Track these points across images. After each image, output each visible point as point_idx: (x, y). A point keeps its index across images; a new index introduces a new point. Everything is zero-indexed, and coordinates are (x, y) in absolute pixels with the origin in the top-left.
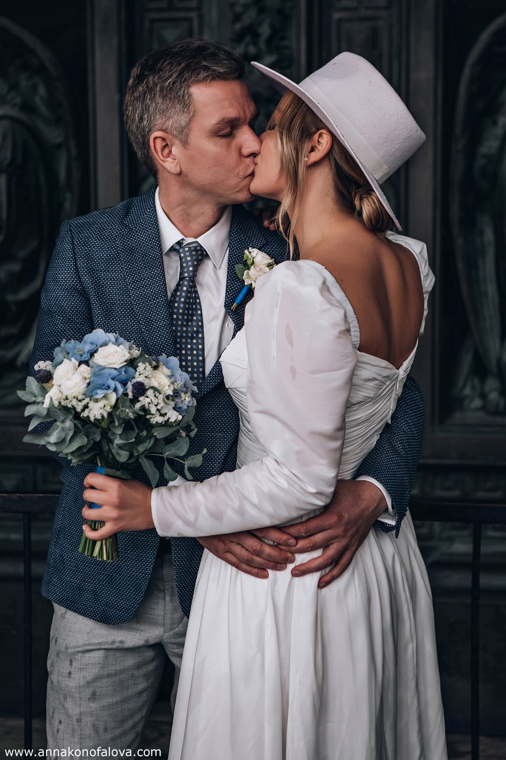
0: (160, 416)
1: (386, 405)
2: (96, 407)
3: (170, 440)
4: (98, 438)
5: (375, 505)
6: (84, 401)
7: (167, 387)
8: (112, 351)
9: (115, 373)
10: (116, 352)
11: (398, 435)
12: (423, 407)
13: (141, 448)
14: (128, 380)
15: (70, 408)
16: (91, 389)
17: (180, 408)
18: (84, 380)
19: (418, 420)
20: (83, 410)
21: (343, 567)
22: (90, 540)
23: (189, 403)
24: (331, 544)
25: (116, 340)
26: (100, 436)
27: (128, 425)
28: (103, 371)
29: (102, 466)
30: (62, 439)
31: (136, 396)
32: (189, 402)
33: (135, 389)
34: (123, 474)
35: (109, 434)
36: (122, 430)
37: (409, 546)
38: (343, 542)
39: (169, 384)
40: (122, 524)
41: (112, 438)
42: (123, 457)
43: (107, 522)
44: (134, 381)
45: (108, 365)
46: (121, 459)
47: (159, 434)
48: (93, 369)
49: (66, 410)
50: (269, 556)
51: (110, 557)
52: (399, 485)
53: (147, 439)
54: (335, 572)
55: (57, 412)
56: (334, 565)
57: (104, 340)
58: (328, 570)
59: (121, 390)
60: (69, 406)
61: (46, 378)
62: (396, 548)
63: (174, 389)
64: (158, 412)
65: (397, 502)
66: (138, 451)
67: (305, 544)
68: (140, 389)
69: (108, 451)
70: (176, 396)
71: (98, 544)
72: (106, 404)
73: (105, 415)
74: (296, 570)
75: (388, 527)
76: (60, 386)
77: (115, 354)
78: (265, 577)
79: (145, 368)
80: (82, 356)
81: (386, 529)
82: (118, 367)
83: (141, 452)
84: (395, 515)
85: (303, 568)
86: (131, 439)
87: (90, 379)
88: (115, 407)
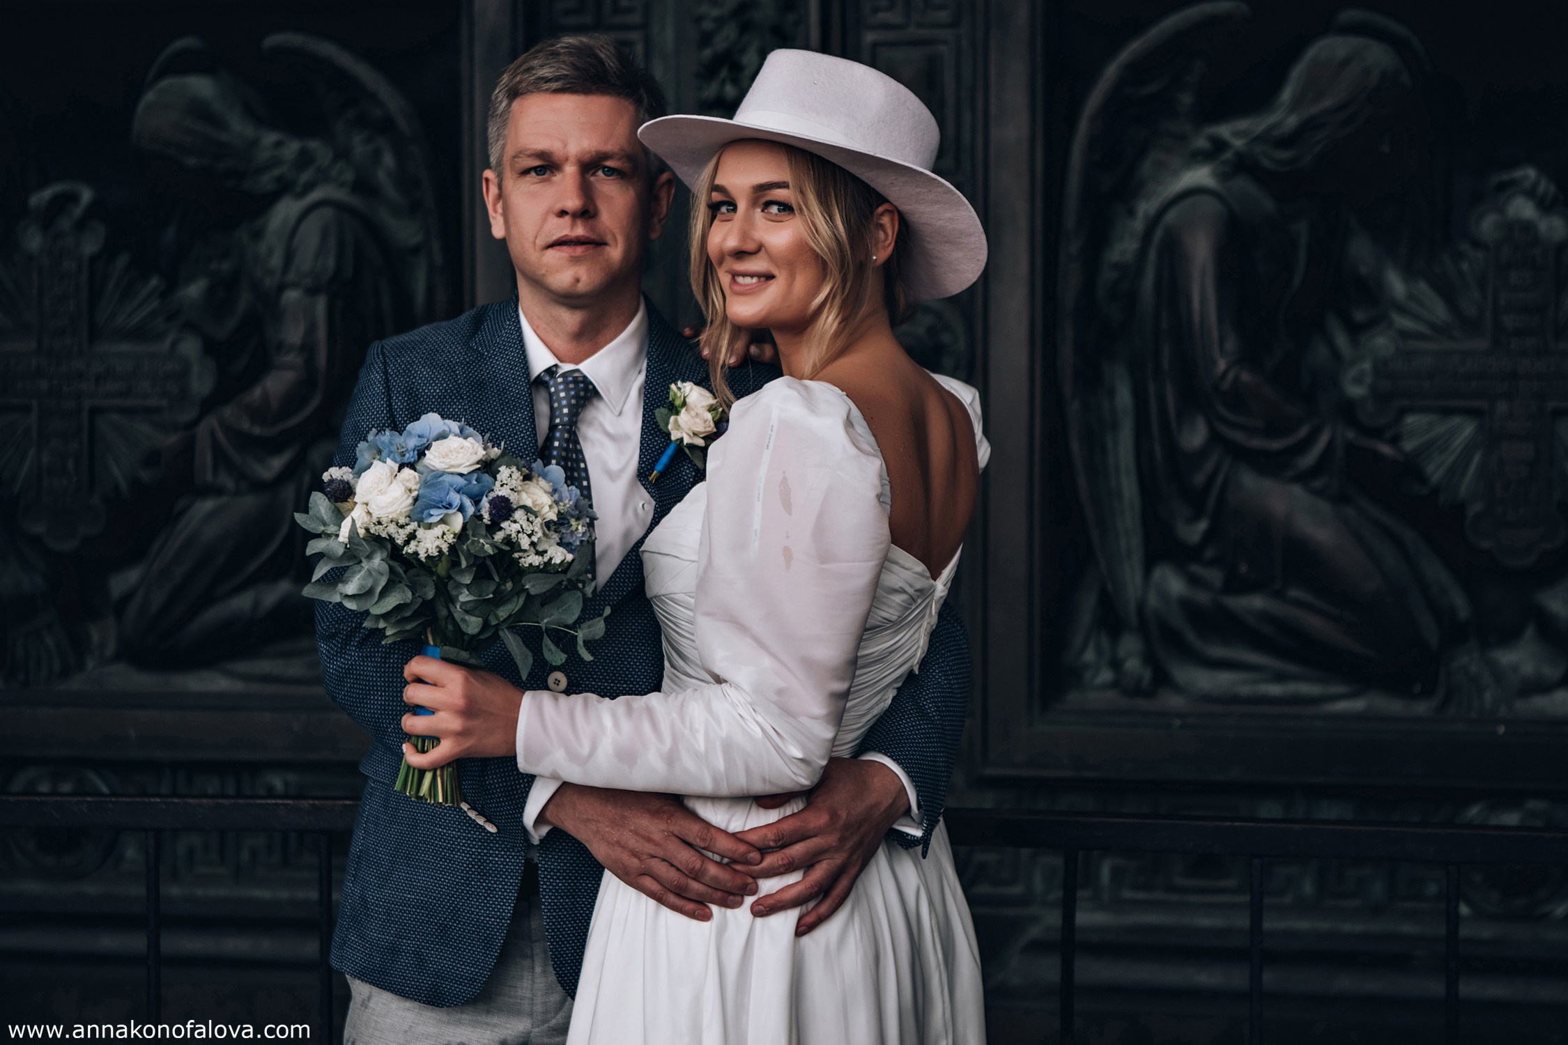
0: (536, 554)
1: (913, 639)
2: (428, 536)
3: (551, 597)
4: (430, 594)
5: (890, 801)
6: (408, 527)
7: (546, 509)
8: (455, 446)
9: (461, 481)
10: (462, 448)
11: (929, 690)
12: (967, 648)
13: (503, 613)
14: (483, 496)
15: (385, 538)
16: (420, 510)
17: (570, 544)
18: (408, 492)
19: (960, 668)
20: (407, 542)
21: (836, 902)
22: (414, 769)
23: (583, 536)
24: (818, 862)
25: (461, 432)
26: (434, 591)
27: (482, 569)
28: (441, 479)
29: (435, 645)
30: (368, 589)
31: (495, 519)
32: (584, 534)
33: (494, 508)
34: (471, 657)
35: (450, 587)
36: (472, 577)
37: (943, 875)
38: (839, 859)
39: (550, 503)
40: (469, 743)
41: (454, 593)
42: (473, 625)
43: (444, 738)
44: (492, 495)
45: (449, 468)
46: (469, 629)
47: (533, 586)
48: (423, 477)
49: (376, 541)
50: (715, 879)
51: (449, 798)
52: (929, 770)
53: (513, 597)
54: (823, 909)
55: (362, 545)
56: (821, 897)
57: (441, 430)
58: (811, 905)
59: (471, 510)
60: (384, 535)
61: (343, 494)
62: (922, 878)
63: (559, 511)
64: (532, 549)
65: (926, 796)
66: (497, 617)
67: (776, 860)
68: (503, 509)
69: (446, 618)
70: (562, 524)
71: (428, 777)
72: (446, 531)
73: (445, 548)
74: (760, 905)
75: (911, 840)
76: (367, 504)
77: (461, 451)
78: (707, 917)
79: (511, 476)
80: (404, 456)
81: (907, 843)
82: (465, 471)
83: (502, 619)
84: (922, 821)
85: (771, 901)
86: (487, 595)
87: (418, 491)
88: (462, 536)
